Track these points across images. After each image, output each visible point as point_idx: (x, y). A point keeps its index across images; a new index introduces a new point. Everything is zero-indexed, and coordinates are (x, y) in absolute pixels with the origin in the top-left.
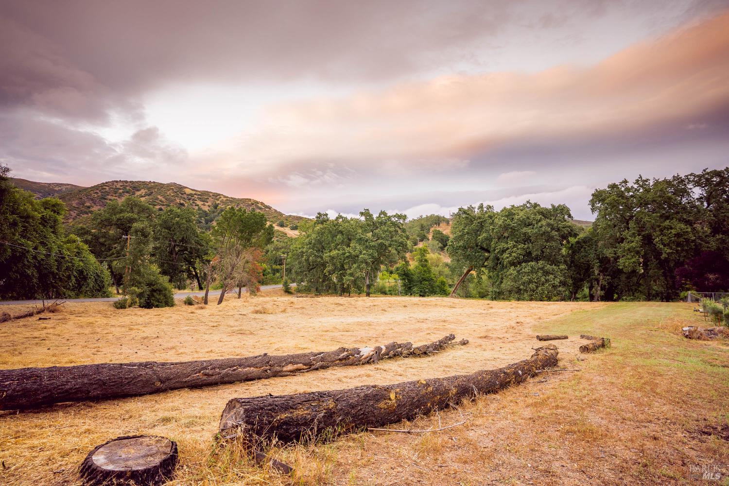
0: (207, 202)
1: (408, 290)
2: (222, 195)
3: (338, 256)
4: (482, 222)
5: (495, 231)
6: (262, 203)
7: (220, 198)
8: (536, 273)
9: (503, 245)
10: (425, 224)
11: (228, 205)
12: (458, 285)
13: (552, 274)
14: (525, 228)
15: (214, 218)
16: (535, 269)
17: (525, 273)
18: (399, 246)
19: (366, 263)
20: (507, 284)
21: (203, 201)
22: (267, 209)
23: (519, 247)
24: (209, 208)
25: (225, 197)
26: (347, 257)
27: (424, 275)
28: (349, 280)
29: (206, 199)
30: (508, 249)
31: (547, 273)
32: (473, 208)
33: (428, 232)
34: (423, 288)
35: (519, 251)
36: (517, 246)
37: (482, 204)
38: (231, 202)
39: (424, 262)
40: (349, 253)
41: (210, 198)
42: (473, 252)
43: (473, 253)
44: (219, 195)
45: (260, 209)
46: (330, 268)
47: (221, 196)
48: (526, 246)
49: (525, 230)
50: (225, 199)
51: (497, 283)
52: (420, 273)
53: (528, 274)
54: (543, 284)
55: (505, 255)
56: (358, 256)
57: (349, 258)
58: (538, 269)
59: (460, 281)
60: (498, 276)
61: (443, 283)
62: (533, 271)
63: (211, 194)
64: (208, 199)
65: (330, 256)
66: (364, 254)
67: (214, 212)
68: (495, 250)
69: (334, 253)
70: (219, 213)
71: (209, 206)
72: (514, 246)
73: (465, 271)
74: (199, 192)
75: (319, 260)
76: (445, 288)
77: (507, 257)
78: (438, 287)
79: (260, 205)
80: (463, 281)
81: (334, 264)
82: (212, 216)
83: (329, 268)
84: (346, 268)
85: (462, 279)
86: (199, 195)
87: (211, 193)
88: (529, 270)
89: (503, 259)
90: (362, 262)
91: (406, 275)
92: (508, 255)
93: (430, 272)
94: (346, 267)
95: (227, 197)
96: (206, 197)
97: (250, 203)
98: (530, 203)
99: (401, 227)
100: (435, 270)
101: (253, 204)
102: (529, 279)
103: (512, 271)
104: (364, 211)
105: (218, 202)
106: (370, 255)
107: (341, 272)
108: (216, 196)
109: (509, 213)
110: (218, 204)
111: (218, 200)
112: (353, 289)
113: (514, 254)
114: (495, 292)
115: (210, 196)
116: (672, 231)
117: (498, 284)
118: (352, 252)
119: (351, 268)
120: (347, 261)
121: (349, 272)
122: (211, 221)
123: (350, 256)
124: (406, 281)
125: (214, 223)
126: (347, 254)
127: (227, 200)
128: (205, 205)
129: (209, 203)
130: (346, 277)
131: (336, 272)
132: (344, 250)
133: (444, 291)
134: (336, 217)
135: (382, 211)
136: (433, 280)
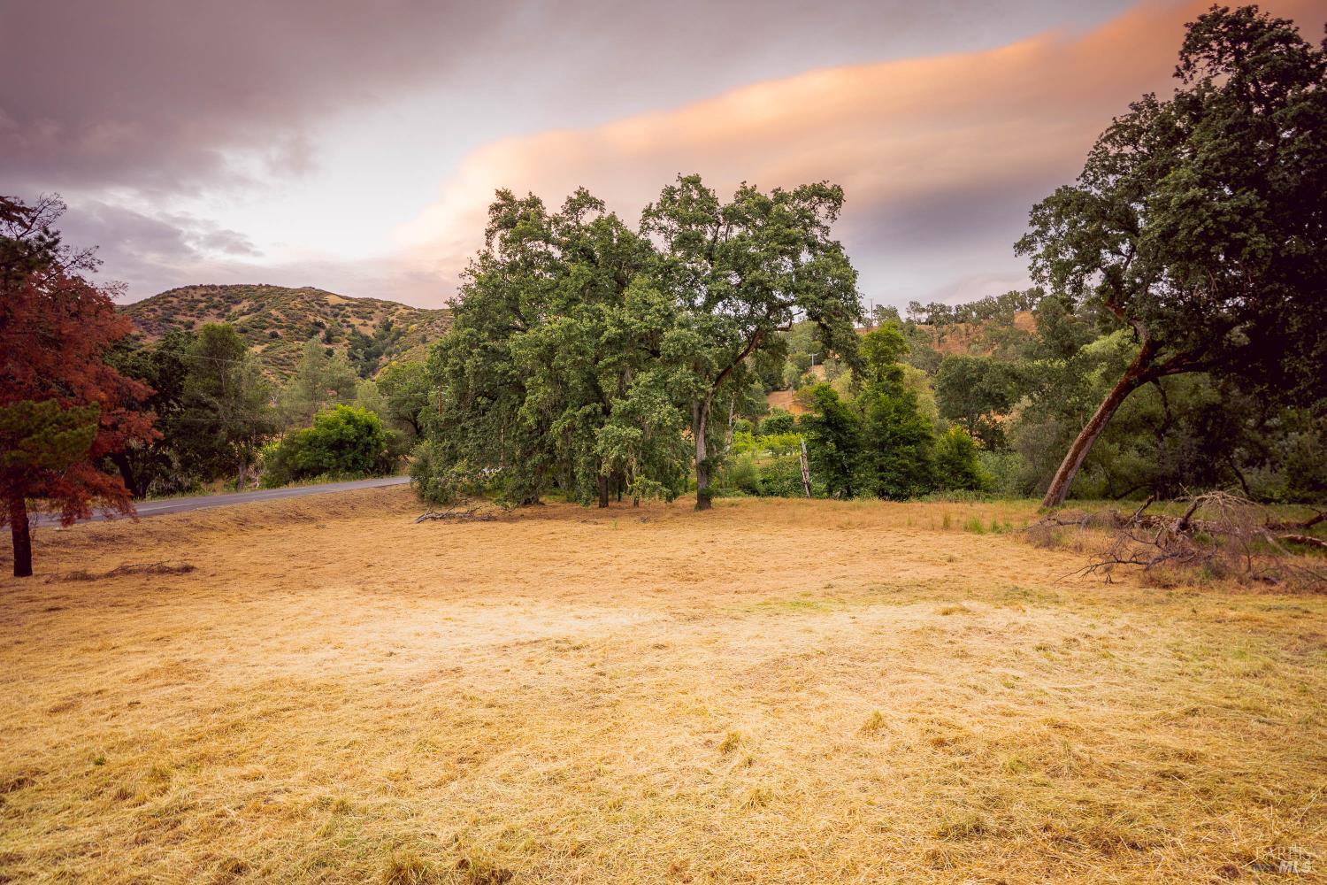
0: (372, 320)
2: (400, 305)
3: (569, 339)
7: (397, 309)
11: (412, 323)
15: (384, 348)
19: (697, 363)
21: (363, 318)
24: (374, 331)
25: (406, 308)
26: (609, 342)
29: (370, 313)
34: (897, 469)
38: (418, 316)
39: (889, 382)
40: (621, 325)
41: (377, 311)
44: (395, 304)
47: (399, 307)
50: (406, 311)
56: (656, 335)
59: (1090, 435)
61: (964, 450)
63: (379, 304)
64: (373, 312)
67: (383, 338)
70: (393, 340)
71: (374, 326)
74: (356, 300)
75: (500, 367)
76: (973, 466)
81: (555, 378)
82: (380, 345)
83: (539, 394)
84: (607, 391)
86: (354, 306)
87: (379, 301)
90: (676, 359)
91: (833, 425)
93: (913, 412)
95: (412, 308)
96: (369, 310)
104: (678, 185)
105: (391, 319)
107: (588, 409)
108: (389, 306)
110: (393, 321)
111: (392, 314)
112: (639, 479)
115: (377, 308)
118: (632, 319)
119: (630, 387)
120: (609, 360)
121: (618, 405)
122: (378, 355)
123: (622, 338)
124: (831, 445)
125: (384, 359)
126: (613, 330)
127: (411, 314)
128: (366, 325)
129: (376, 322)
130: (607, 428)
131: (569, 411)
132: (599, 316)
133: (969, 476)
134: (570, 200)
135: (749, 188)
136: (930, 438)
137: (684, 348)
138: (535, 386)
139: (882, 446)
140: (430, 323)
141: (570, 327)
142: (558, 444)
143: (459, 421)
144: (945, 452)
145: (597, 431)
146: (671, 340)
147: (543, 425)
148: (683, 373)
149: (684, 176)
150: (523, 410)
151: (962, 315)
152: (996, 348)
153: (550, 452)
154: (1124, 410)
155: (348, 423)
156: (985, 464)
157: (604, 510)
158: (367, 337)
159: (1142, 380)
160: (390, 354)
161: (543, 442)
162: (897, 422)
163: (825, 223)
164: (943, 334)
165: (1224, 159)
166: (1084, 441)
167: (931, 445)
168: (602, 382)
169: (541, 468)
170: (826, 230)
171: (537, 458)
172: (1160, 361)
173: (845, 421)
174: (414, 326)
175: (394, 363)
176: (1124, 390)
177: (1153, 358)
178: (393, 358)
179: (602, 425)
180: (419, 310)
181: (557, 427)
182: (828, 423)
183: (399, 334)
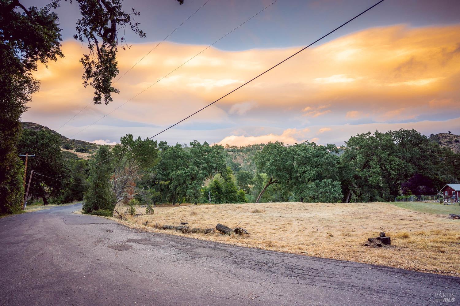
8: (328, 186)
17: (322, 186)
31: (333, 186)
35: (314, 173)
36: (312, 169)
54: (333, 193)
61: (243, 194)
78: (239, 197)
85: (263, 191)
92: (308, 175)
113: (311, 175)
116: (396, 162)
124: (217, 193)
133: (243, 199)
136: (236, 192)
139: (227, 193)
144: (239, 195)
151: (242, 150)
152: (251, 162)
154: (268, 188)
156: (246, 197)
157: (174, 206)
159: (270, 184)
162: (230, 188)
164: (236, 156)
165: (272, 162)
166: (261, 194)
167: (237, 193)
172: (272, 181)
173: (220, 188)
176: (267, 185)
177: (272, 180)
182: (217, 188)
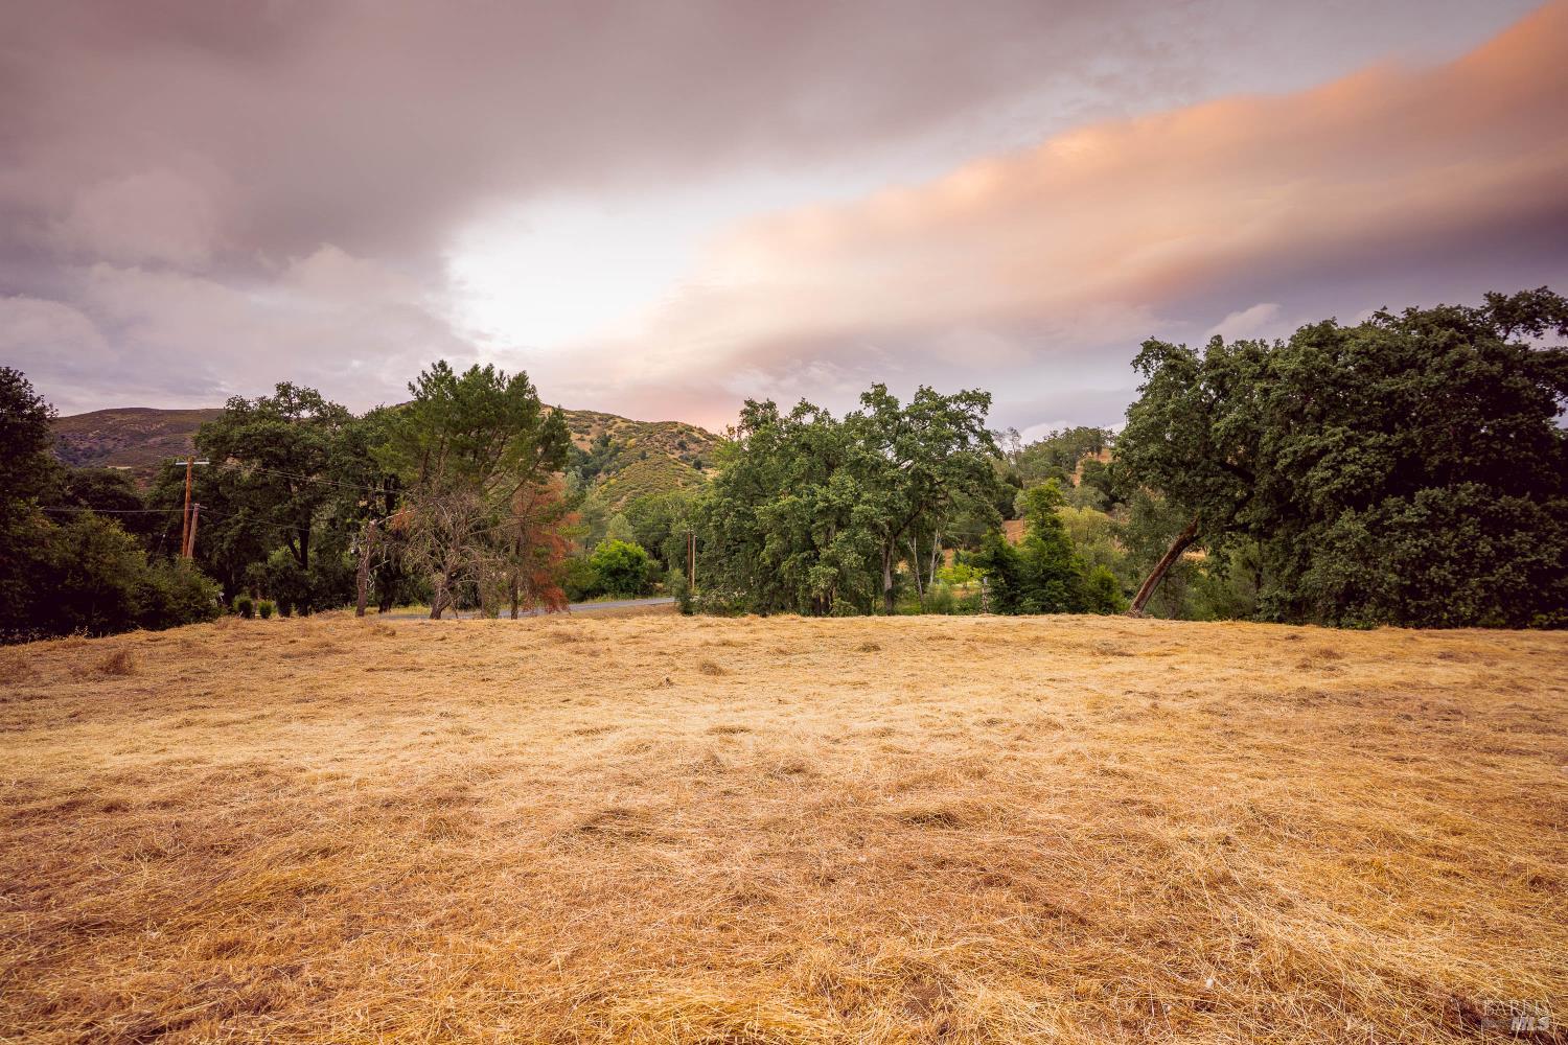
0: (589, 434)
1: (1008, 601)
2: (619, 417)
3: (794, 510)
4: (1224, 376)
5: (1273, 396)
6: (701, 431)
7: (616, 423)
8: (1452, 526)
9: (1307, 440)
10: (1063, 449)
11: (631, 438)
12: (1149, 584)
13: (1524, 528)
14: (1389, 379)
15: (602, 465)
16: (1446, 513)
17: (1405, 526)
18: (969, 478)
19: (874, 527)
20: (1327, 572)
21: (581, 432)
22: (710, 443)
23: (1371, 441)
24: (592, 446)
25: (624, 420)
26: (820, 512)
27: (1049, 562)
28: (824, 575)
29: (587, 427)
30: (1325, 451)
31: (1496, 525)
32: (1189, 352)
33: (1072, 469)
34: (1048, 600)
35: (1370, 458)
36: (1359, 440)
37: (1218, 337)
38: (637, 430)
39: (1049, 529)
40: (826, 500)
41: (594, 425)
42: (1196, 475)
43: (1198, 479)
44: (613, 417)
45: (698, 441)
46: (774, 546)
47: (618, 420)
48: (1398, 437)
49: (1386, 385)
50: (624, 425)
51: (1287, 571)
52: (1037, 557)
53: (1418, 530)
54: (1487, 567)
55: (1316, 474)
56: (849, 508)
57: (827, 516)
58: (1458, 512)
59: (1156, 575)
60: (1288, 548)
61: (1106, 585)
62: (1435, 520)
63: (596, 417)
64: (590, 426)
65: (773, 512)
66: (866, 502)
67: (601, 453)
68: (1273, 463)
69: (786, 501)
70: (611, 456)
71: (592, 442)
72: (1349, 442)
73: (1171, 546)
74: (573, 413)
75: (748, 524)
76: (1114, 598)
77: (1326, 481)
78: (1094, 594)
79: (696, 435)
80: (1167, 576)
81: (783, 534)
82: (597, 461)
83: (773, 544)
84: (817, 543)
85: (1161, 569)
86: (572, 419)
87: (596, 413)
88: (1420, 515)
89: (1305, 488)
90: (861, 525)
91: (1000, 564)
92: (1328, 473)
93: (1066, 553)
94: (818, 539)
95: (630, 421)
96: (586, 424)
97: (675, 430)
98: (1387, 318)
99: (977, 428)
100: (1082, 551)
101: (681, 433)
102: (1424, 548)
103: (1350, 523)
104: (872, 391)
105: (609, 433)
106: (885, 504)
107: (805, 554)
108: (607, 419)
109: (1321, 336)
110: (610, 436)
111: (610, 428)
112: (837, 601)
113: (1347, 469)
114: (1282, 601)
115: (594, 422)
117: (1290, 575)
118: (834, 497)
119: (832, 542)
120: (819, 523)
121: (824, 553)
122: (596, 472)
123: (828, 508)
125: (602, 476)
126: (821, 504)
127: (629, 427)
128: (584, 440)
129: (593, 436)
130: (817, 567)
131: (794, 555)
132: (813, 494)
134: (796, 409)
135: (925, 388)
136: (1077, 575)
137: (866, 517)
138: (772, 540)
139: (1035, 581)
140: (649, 437)
141: (794, 503)
142: (786, 577)
143: (717, 558)
144: (1092, 586)
145: (810, 569)
146: (858, 512)
147: (776, 564)
148: (864, 534)
149: (876, 384)
150: (763, 553)
153: (780, 581)
155: (623, 555)
158: (585, 453)
160: (608, 472)
161: (775, 575)
163: (980, 416)
166: (1152, 580)
168: (815, 538)
169: (773, 593)
170: (981, 421)
171: (772, 585)
174: (632, 441)
175: (612, 481)
178: (611, 475)
179: (814, 565)
180: (638, 423)
181: (785, 566)
183: (618, 449)
